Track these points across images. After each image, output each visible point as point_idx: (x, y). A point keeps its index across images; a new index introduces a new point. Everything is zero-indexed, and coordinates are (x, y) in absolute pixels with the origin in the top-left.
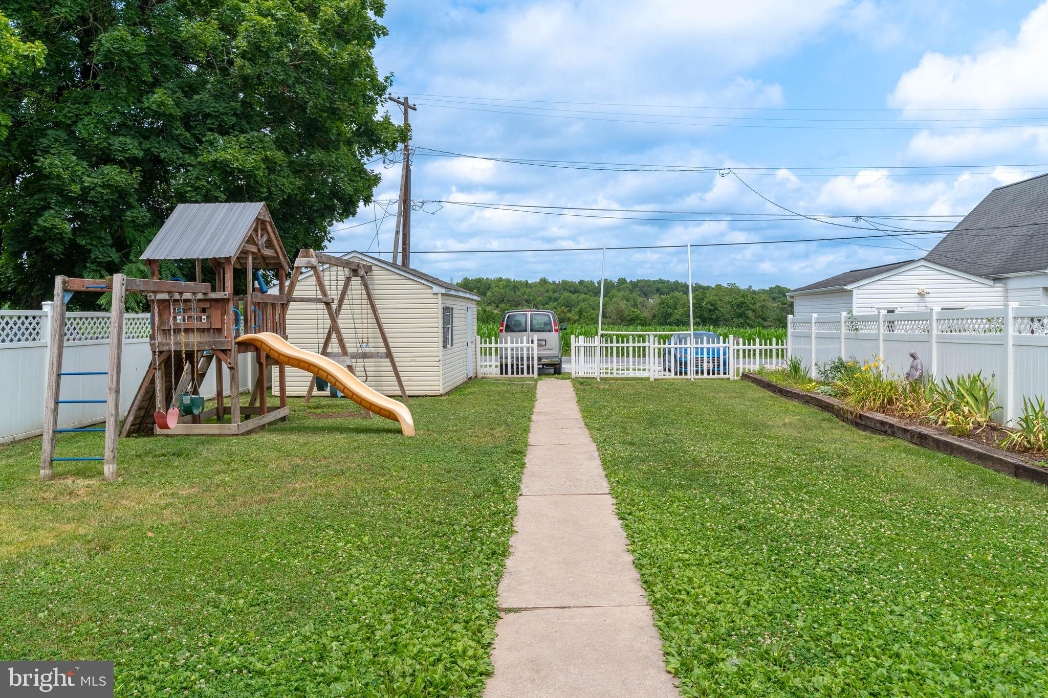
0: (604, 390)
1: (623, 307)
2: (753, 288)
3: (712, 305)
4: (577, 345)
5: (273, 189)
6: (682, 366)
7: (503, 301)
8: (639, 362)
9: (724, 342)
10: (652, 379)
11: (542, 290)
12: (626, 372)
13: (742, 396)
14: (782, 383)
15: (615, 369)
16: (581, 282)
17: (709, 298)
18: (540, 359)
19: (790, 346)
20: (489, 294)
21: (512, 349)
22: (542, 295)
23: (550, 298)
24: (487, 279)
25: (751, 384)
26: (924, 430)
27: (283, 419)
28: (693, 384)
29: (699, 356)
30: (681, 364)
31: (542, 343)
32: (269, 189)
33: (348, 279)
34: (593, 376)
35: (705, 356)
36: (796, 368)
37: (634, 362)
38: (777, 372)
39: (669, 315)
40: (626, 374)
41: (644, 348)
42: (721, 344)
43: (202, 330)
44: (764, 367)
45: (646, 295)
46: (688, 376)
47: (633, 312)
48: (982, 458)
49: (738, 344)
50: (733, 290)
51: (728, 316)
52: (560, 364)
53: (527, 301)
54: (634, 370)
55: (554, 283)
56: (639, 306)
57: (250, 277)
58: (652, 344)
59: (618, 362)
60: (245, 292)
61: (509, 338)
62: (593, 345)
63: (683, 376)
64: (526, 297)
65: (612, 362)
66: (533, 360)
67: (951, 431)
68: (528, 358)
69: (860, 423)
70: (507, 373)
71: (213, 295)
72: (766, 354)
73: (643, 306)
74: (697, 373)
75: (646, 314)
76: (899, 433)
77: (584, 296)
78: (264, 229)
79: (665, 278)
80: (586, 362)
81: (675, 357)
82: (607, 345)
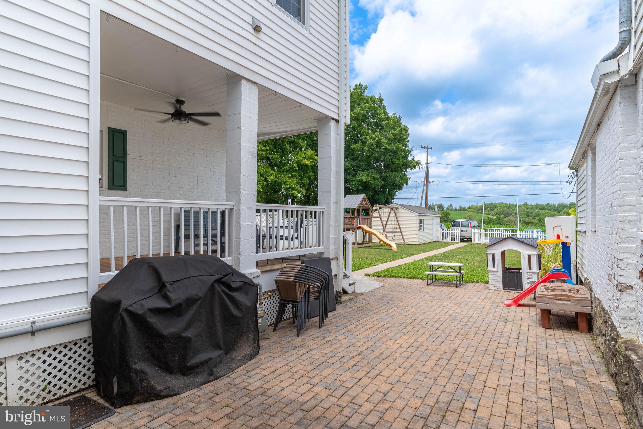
4: (474, 232)
5: (375, 185)
7: (503, 213)
16: (547, 205)
20: (496, 210)
22: (524, 211)
24: (495, 203)
27: (369, 246)
31: (466, 231)
32: (374, 185)
33: (391, 211)
34: (480, 243)
41: (499, 234)
43: (350, 224)
55: (532, 205)
57: (361, 212)
60: (360, 215)
62: (480, 232)
66: (459, 237)
68: (457, 236)
71: (352, 216)
78: (365, 200)
80: (477, 238)
82: (485, 232)
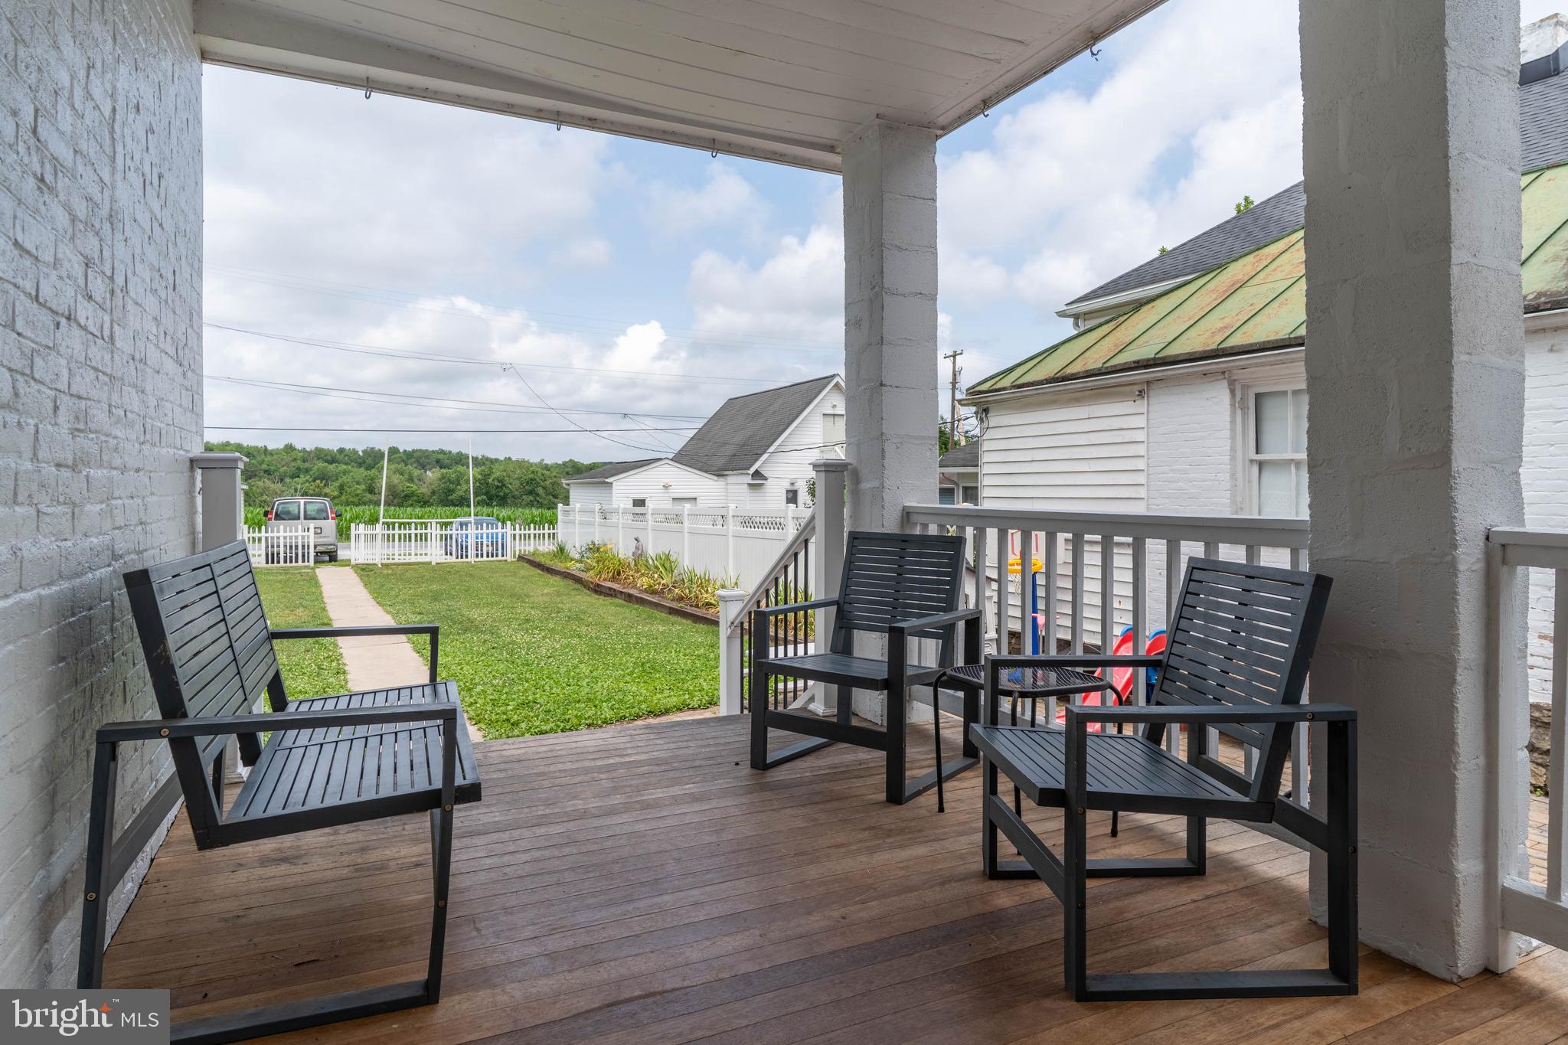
0: (388, 575)
1: (396, 482)
2: (545, 462)
3: (499, 481)
4: (357, 532)
6: (463, 551)
8: (421, 547)
9: (502, 528)
10: (434, 563)
11: (287, 458)
12: (407, 557)
13: (515, 574)
14: (548, 563)
15: (397, 555)
17: (497, 474)
18: (315, 547)
19: (561, 530)
21: (285, 538)
23: (299, 469)
25: (525, 564)
26: (632, 591)
28: (473, 566)
29: (479, 540)
30: (462, 548)
31: (319, 531)
34: (374, 562)
35: (485, 540)
36: (562, 549)
37: (416, 547)
38: (548, 553)
39: (451, 491)
40: (408, 559)
41: (426, 534)
42: (500, 530)
44: (537, 550)
45: (423, 467)
46: (469, 559)
47: (408, 487)
48: (657, 606)
49: (515, 530)
50: (522, 464)
51: (516, 493)
52: (336, 551)
53: (266, 471)
54: (416, 555)
56: (416, 480)
58: (434, 531)
59: (400, 547)
61: (282, 527)
62: (374, 532)
63: (464, 560)
64: (264, 466)
65: (393, 547)
66: (308, 548)
67: (646, 591)
68: (303, 546)
69: (598, 590)
70: (278, 562)
72: (539, 538)
73: (419, 480)
74: (477, 556)
75: (424, 490)
76: (619, 596)
77: (344, 467)
79: (446, 448)
80: (366, 548)
81: (457, 541)
82: (388, 532)
